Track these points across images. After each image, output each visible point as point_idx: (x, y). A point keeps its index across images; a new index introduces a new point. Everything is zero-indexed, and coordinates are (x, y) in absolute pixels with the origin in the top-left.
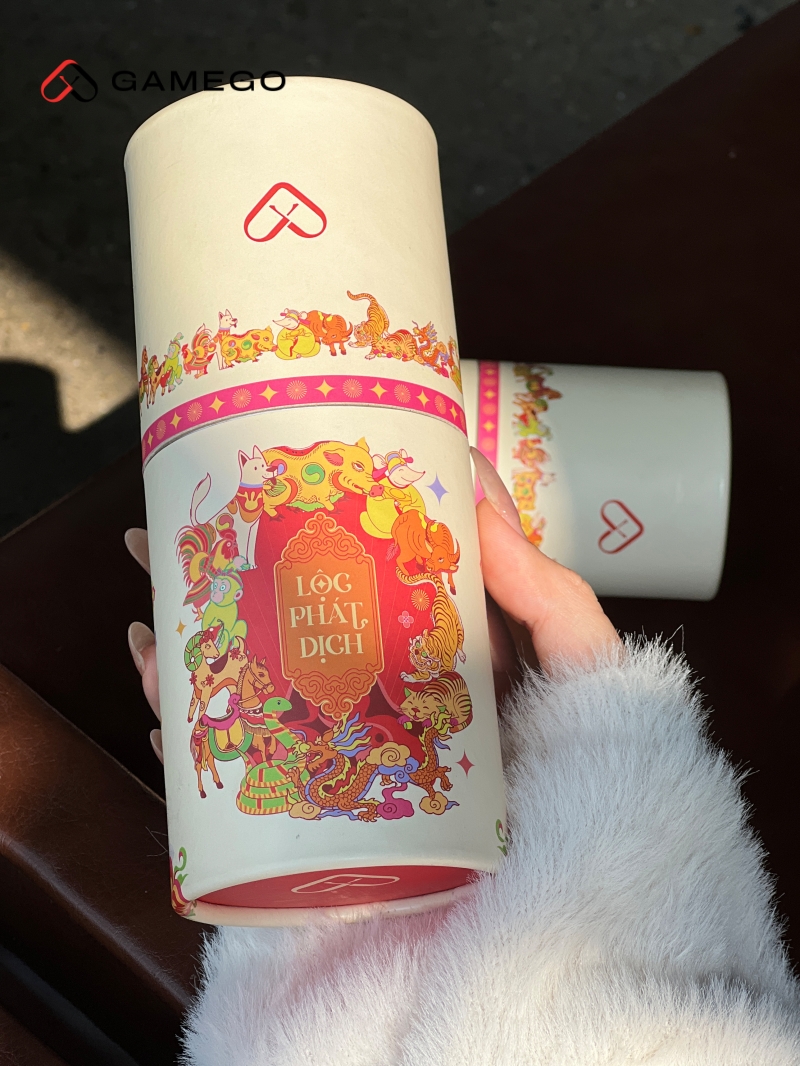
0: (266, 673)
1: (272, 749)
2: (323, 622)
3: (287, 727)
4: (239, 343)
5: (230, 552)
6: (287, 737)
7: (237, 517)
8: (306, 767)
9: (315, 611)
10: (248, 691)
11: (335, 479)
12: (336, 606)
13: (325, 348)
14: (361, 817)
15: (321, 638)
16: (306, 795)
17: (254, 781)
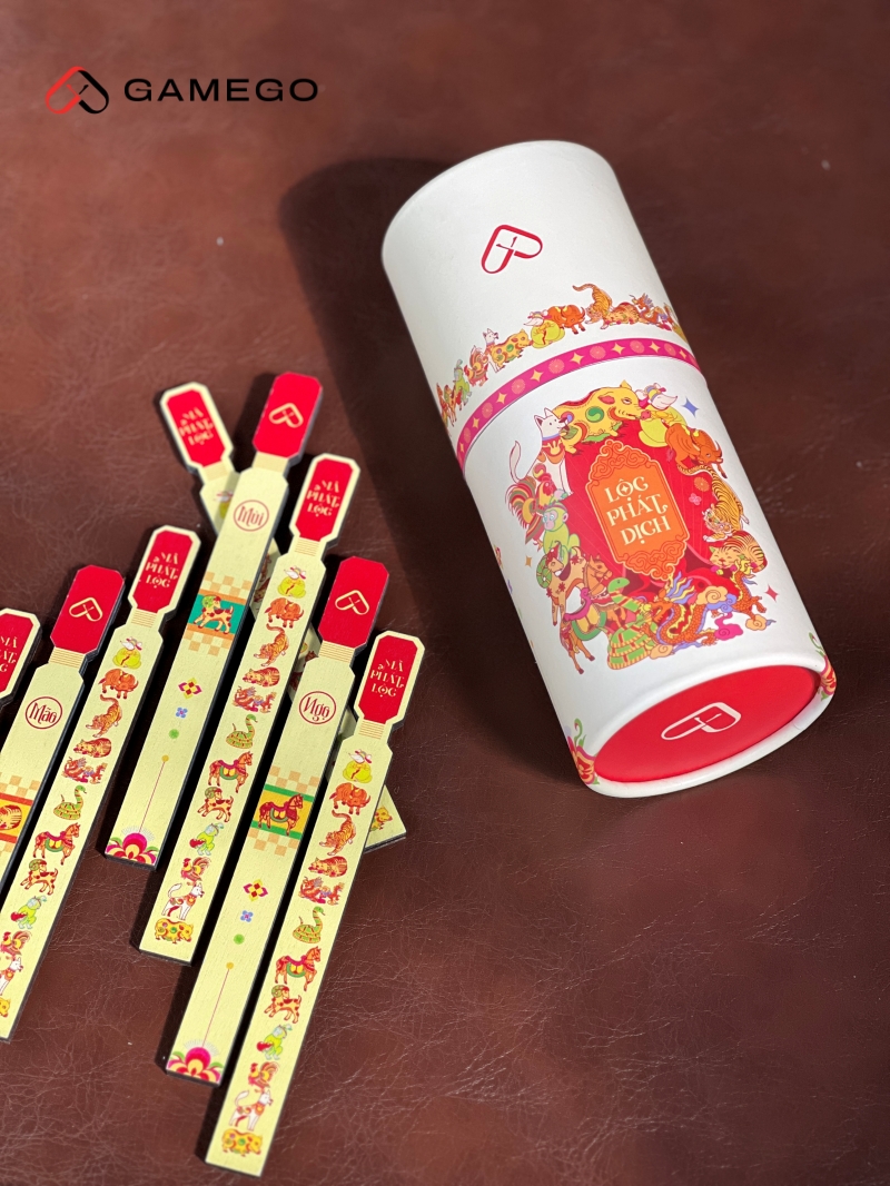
0: (603, 564)
1: (623, 616)
2: (634, 515)
3: (629, 597)
4: (504, 349)
5: (550, 489)
6: (632, 604)
7: (547, 463)
8: (653, 620)
9: (626, 509)
10: (593, 582)
11: (612, 413)
12: (640, 501)
13: (568, 331)
14: (705, 643)
15: (636, 527)
16: (660, 639)
17: (617, 644)
